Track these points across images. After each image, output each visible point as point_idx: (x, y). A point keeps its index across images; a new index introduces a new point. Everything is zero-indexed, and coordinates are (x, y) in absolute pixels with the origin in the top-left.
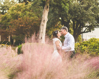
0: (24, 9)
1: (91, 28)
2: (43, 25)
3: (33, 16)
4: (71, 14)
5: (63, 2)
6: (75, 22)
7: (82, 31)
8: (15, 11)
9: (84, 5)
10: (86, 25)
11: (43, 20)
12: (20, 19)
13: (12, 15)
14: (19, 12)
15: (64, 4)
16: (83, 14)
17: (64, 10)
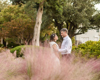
0: (17, 11)
1: (84, 30)
3: (26, 18)
4: (65, 16)
5: (57, 4)
6: (69, 24)
7: (75, 33)
8: (8, 13)
9: (78, 7)
10: (79, 27)
11: (37, 22)
12: (13, 21)
13: (5, 17)
14: (12, 14)
15: (58, 6)
17: (58, 12)
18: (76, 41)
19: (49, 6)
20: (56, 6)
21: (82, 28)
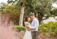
1: (47, 17)
2: (21, 16)
5: (32, 3)
6: (39, 14)
7: (43, 19)
10: (45, 16)
12: (10, 13)
14: (10, 10)
17: (32, 8)
18: (43, 23)
19: (28, 4)
20: (32, 4)
21: (46, 17)
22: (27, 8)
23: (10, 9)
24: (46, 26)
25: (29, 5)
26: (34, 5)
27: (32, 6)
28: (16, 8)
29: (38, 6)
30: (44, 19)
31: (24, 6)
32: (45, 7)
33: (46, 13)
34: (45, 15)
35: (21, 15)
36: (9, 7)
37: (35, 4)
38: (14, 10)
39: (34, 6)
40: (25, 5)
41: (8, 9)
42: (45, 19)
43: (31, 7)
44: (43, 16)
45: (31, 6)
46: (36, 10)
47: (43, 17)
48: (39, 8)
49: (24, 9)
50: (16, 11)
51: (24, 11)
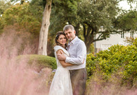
2: (44, 31)
3: (33, 21)
4: (81, 16)
6: (87, 27)
7: (94, 38)
10: (100, 30)
11: (43, 24)
12: (16, 24)
15: (71, 2)
16: (95, 15)
17: (71, 11)
18: (96, 49)
19: (60, 2)
20: (69, 2)
21: (103, 33)
22: (57, 12)
23: (17, 14)
24: (104, 57)
25: (62, 4)
26: (73, 4)
27: (69, 6)
28: (29, 11)
29: (85, 8)
30: (98, 40)
31: (49, 6)
32: (100, 9)
33: (102, 23)
34: (102, 29)
35: (43, 28)
36: (14, 9)
37: (76, 3)
38: (27, 16)
39: (74, 6)
40: (53, 4)
41: (11, 15)
42: (101, 39)
43: (68, 10)
44: (95, 30)
45: (66, 7)
46: (79, 17)
47: (95, 34)
48: (86, 13)
49: (51, 15)
50: (30, 20)
51: (50, 19)
